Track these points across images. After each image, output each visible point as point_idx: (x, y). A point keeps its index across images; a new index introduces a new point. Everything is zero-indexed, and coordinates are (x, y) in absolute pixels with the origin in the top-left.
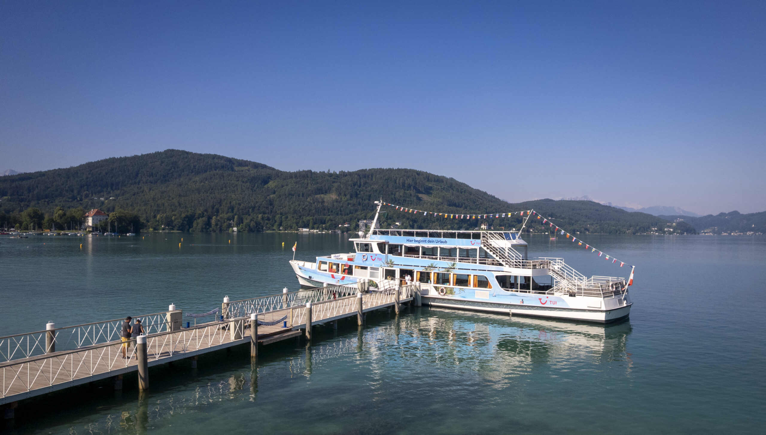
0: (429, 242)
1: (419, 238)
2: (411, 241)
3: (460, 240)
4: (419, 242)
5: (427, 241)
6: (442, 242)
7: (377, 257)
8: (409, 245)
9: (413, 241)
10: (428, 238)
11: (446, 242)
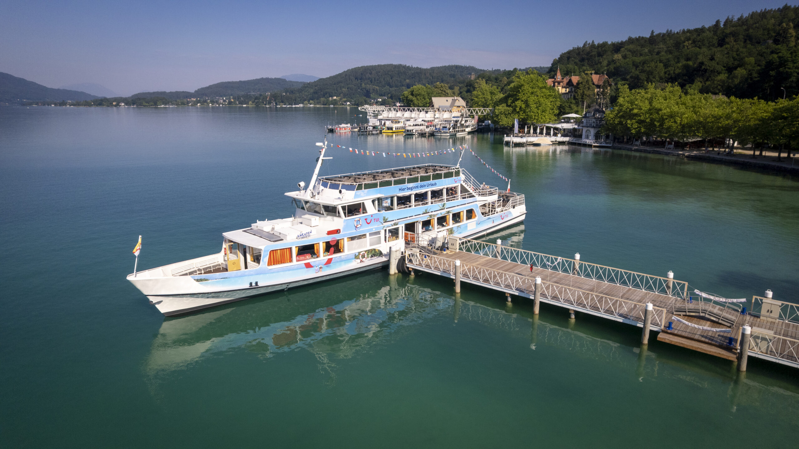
0: (421, 186)
1: (411, 185)
2: (403, 190)
3: (447, 179)
4: (411, 189)
5: (419, 187)
6: (432, 185)
7: (373, 218)
8: (401, 194)
9: (406, 190)
10: (419, 183)
11: (435, 184)
